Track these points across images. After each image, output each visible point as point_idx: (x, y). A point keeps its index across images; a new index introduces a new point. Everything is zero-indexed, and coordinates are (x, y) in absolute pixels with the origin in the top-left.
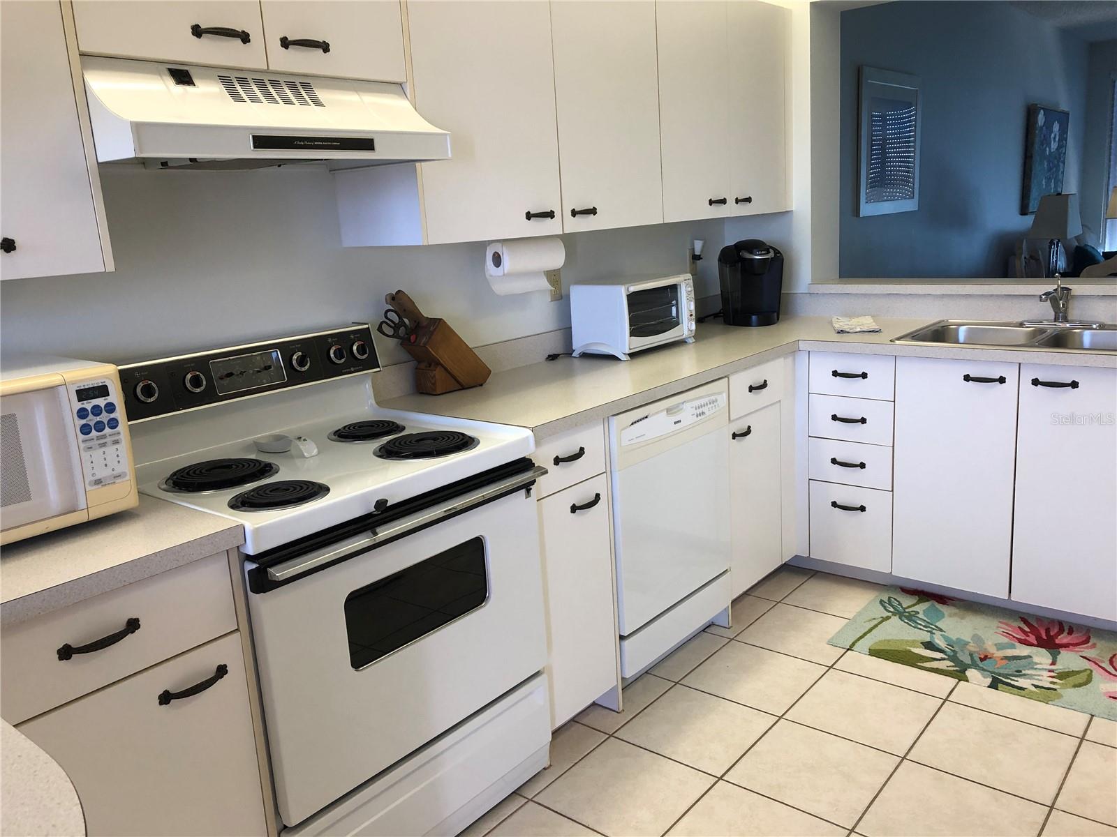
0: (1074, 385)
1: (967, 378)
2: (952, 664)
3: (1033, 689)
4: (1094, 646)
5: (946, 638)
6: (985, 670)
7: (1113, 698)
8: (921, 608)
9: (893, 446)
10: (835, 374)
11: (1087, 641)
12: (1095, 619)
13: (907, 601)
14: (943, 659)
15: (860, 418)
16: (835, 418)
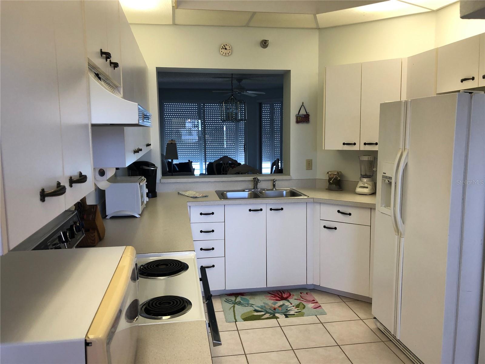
0: (282, 209)
1: (250, 210)
2: (269, 314)
3: (296, 313)
4: (293, 295)
5: (258, 307)
6: (280, 313)
7: (315, 308)
8: (239, 299)
9: (225, 239)
10: (201, 214)
11: (290, 295)
12: (294, 286)
13: (233, 298)
14: (265, 314)
15: (212, 230)
16: (201, 232)
